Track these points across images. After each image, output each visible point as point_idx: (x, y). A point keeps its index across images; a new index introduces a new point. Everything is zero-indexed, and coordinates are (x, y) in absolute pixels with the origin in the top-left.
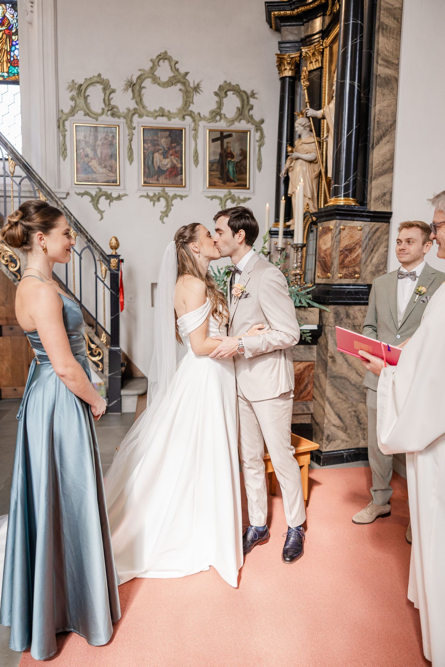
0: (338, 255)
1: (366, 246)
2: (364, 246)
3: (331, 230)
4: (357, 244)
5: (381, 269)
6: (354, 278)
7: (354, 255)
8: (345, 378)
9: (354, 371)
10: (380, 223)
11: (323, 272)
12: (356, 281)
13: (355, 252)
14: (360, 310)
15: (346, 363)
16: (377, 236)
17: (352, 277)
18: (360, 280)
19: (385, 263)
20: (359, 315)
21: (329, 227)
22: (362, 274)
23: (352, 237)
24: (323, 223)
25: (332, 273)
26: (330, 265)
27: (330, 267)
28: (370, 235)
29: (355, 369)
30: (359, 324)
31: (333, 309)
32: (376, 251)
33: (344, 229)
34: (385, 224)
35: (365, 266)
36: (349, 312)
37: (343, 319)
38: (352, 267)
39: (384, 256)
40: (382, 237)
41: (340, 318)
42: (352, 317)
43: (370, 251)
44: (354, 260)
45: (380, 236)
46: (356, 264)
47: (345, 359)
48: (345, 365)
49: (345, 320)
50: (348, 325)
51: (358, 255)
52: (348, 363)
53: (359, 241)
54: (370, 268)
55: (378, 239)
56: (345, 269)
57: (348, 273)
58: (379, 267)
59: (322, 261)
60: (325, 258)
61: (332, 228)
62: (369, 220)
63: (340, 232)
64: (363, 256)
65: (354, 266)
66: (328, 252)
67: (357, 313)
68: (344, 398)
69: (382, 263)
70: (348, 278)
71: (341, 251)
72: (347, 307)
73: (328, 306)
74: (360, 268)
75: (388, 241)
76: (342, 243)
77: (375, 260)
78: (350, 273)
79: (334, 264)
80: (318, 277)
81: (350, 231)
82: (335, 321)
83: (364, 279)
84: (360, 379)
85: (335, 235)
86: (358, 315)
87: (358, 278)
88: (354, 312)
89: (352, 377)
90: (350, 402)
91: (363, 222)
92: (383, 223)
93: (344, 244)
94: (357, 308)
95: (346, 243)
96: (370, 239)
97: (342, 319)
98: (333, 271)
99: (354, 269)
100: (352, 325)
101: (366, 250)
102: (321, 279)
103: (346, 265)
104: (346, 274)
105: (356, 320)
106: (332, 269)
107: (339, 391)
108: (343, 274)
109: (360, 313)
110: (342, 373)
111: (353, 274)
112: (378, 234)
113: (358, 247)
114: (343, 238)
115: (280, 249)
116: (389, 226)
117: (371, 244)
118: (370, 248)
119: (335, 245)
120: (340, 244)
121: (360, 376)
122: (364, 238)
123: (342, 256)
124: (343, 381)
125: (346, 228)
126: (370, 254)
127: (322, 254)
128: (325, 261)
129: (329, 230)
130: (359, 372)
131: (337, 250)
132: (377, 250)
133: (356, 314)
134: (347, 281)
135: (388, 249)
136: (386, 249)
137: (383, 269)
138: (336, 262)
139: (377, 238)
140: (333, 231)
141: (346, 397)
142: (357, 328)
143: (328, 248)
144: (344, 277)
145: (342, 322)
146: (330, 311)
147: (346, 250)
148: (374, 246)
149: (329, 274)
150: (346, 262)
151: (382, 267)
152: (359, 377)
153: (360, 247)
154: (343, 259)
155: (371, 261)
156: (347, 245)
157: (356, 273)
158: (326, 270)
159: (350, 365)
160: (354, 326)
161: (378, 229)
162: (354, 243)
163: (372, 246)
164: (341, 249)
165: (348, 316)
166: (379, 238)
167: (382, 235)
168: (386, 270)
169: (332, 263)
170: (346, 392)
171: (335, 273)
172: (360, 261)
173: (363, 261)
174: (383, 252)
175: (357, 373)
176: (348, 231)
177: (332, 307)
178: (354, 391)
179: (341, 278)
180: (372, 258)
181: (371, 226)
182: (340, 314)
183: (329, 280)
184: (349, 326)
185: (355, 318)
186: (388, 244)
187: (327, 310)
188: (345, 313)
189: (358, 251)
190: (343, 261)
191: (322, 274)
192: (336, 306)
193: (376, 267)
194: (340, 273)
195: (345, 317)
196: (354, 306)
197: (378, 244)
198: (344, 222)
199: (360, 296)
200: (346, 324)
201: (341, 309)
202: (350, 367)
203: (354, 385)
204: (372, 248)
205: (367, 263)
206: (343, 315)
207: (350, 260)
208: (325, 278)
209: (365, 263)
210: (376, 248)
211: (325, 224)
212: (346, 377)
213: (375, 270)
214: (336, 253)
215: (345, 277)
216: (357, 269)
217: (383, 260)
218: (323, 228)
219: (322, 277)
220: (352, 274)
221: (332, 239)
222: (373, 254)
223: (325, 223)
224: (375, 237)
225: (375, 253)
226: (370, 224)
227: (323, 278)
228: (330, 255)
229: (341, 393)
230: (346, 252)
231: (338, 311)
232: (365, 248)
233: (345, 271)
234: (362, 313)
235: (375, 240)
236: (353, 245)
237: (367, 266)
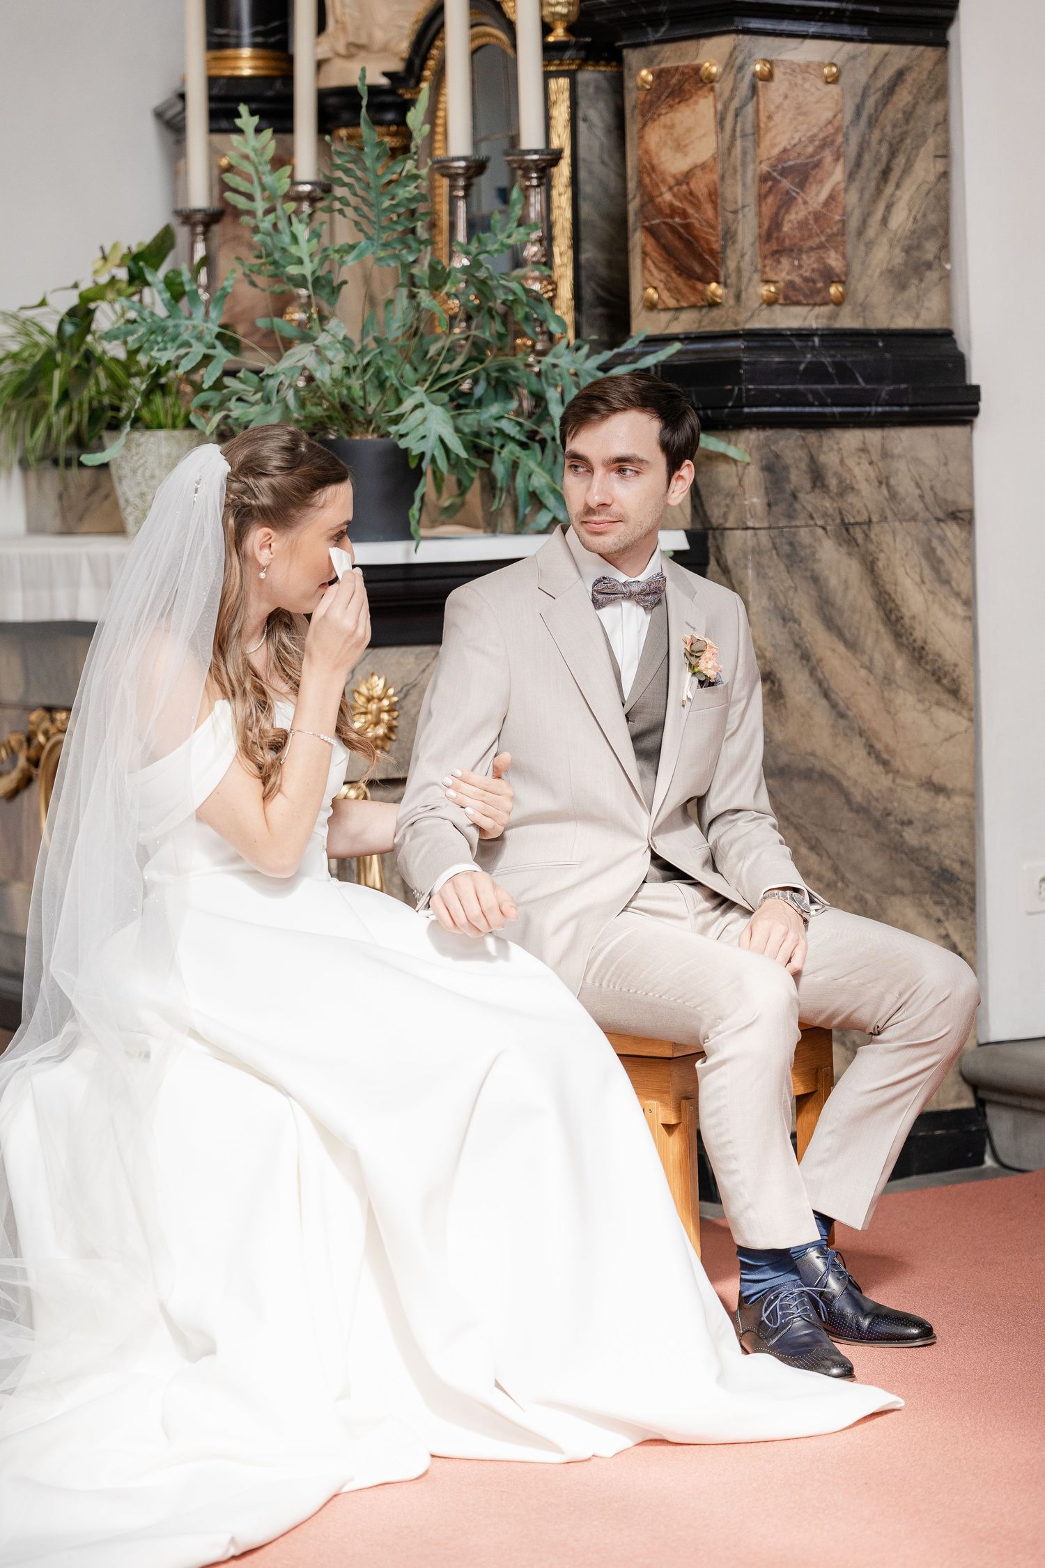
0: (751, 199)
1: (860, 156)
2: (852, 150)
3: (711, 79)
4: (824, 145)
5: (929, 256)
6: (825, 303)
7: (817, 196)
8: (824, 777)
9: (858, 742)
10: (907, 49)
11: (680, 282)
12: (834, 316)
13: (821, 182)
14: (864, 450)
15: (824, 702)
16: (901, 105)
17: (818, 299)
18: (846, 309)
19: (941, 232)
20: (861, 472)
21: (697, 69)
22: (852, 282)
23: (800, 111)
24: (655, 48)
25: (732, 280)
26: (716, 246)
27: (719, 257)
28: (870, 103)
29: (861, 734)
30: (865, 517)
31: (759, 448)
32: (901, 178)
33: (769, 77)
34: (930, 53)
35: (862, 247)
36: (823, 459)
37: (801, 496)
38: (812, 249)
39: (938, 198)
40: (920, 111)
41: (789, 488)
42: (833, 482)
43: (876, 173)
44: (818, 217)
45: (915, 106)
46: (830, 238)
47: (820, 683)
48: (821, 715)
49: (810, 500)
50: (820, 523)
51: (832, 198)
52: (834, 706)
53: (830, 129)
54: (883, 255)
55: (907, 121)
56: (785, 262)
57: (798, 280)
58: (919, 247)
59: (672, 228)
60: (684, 214)
61: (714, 70)
62: (864, 32)
63: (754, 89)
64: (852, 198)
65: (821, 246)
66: (700, 185)
67: (851, 462)
68: (829, 875)
69: (931, 231)
70: (798, 303)
71: (765, 178)
72: (812, 437)
73: (733, 436)
74: (844, 256)
75: (947, 131)
76: (766, 142)
77: (900, 219)
78: (806, 280)
79: (740, 237)
80: (651, 306)
81: (793, 85)
82: (769, 505)
83: (864, 307)
84: (886, 781)
85: (735, 103)
86: (856, 471)
87: (839, 303)
88: (842, 461)
89: (852, 771)
90: (851, 893)
91: (838, 44)
92: (921, 48)
93: (773, 146)
94: (851, 438)
95: (783, 141)
96: (873, 122)
97: (795, 497)
98: (739, 270)
99: (820, 260)
100: (838, 521)
101: (862, 173)
102: (664, 317)
103: (787, 242)
104: (791, 285)
105: (851, 498)
106: (731, 265)
107: (804, 839)
108: (781, 285)
109: (865, 466)
110: (813, 754)
111: (820, 285)
112: (903, 97)
113: (828, 156)
114: (770, 118)
115: (307, 188)
116: (943, 60)
117: (880, 142)
118: (877, 160)
119: (738, 150)
120: (757, 144)
121: (885, 763)
122: (848, 115)
123: (770, 200)
124: (819, 790)
125: (778, 73)
126: (879, 191)
127: (668, 197)
128: (687, 227)
129: (695, 81)
130: (879, 746)
131: (750, 174)
132: (907, 170)
133: (850, 470)
134: (796, 316)
135: (948, 165)
136: (940, 166)
137: (938, 257)
138: (747, 231)
139: (900, 116)
140: (724, 87)
141: (835, 869)
142: (858, 534)
143: (703, 166)
144: (786, 297)
145: (797, 506)
146: (747, 459)
147: (784, 172)
148: (893, 154)
149: (714, 285)
150: (786, 228)
151: (931, 248)
152: (878, 769)
153: (837, 160)
154: (777, 214)
155: (885, 221)
156: (785, 151)
157: (830, 277)
158: (698, 268)
159: (839, 713)
160: (846, 526)
161: (900, 75)
162: (812, 139)
163: (884, 150)
164: (765, 167)
165: (817, 477)
166: (908, 115)
167: (922, 103)
168: (948, 260)
169: (729, 236)
170: (832, 845)
171: (745, 280)
172: (843, 222)
173: (854, 223)
174: (932, 178)
175: (871, 749)
176: (786, 84)
177: (752, 437)
178: (864, 836)
179: (770, 302)
180: (889, 208)
181: (873, 61)
182: (786, 468)
183: (715, 313)
184: (824, 528)
185: (846, 489)
186: (947, 144)
187: (732, 451)
188: (803, 466)
189: (830, 174)
190: (776, 224)
191: (675, 292)
192: (769, 433)
193: (908, 250)
194: (767, 282)
195: (808, 485)
196: (838, 433)
197: (908, 141)
198: (764, 46)
199: (858, 383)
200: (811, 517)
201: (789, 444)
202: (842, 722)
203: (862, 811)
204: (884, 159)
205: (871, 232)
206: (798, 477)
207: (801, 216)
208: (693, 306)
209: (860, 233)
210: (901, 160)
211: (674, 56)
212: (832, 771)
213: (906, 264)
214: (744, 185)
215: (788, 297)
216: (834, 260)
217: (933, 218)
218: (658, 75)
219: (672, 303)
220: (814, 282)
221: (721, 122)
222: (889, 190)
223: (668, 49)
224: (893, 112)
225: (898, 186)
226: (869, 53)
227: (678, 309)
228: (714, 196)
229: (812, 848)
230: (786, 184)
231: (777, 456)
232: (858, 164)
233: (785, 271)
234: (871, 463)
235: (894, 126)
236: (810, 149)
237: (870, 245)
